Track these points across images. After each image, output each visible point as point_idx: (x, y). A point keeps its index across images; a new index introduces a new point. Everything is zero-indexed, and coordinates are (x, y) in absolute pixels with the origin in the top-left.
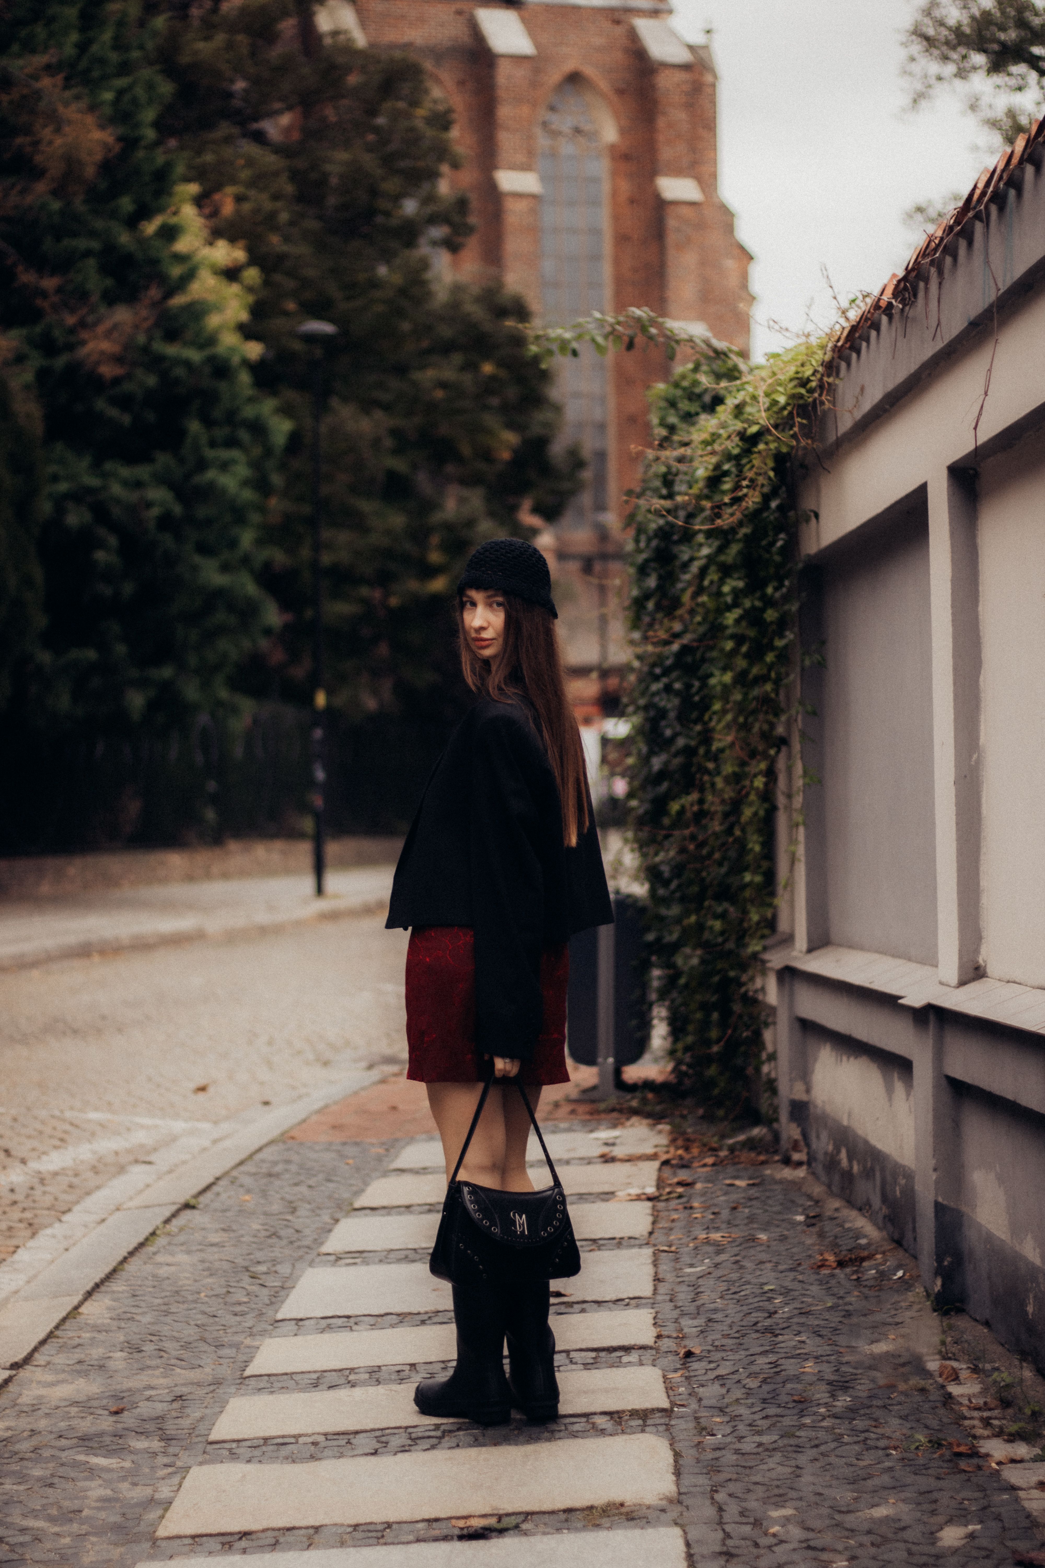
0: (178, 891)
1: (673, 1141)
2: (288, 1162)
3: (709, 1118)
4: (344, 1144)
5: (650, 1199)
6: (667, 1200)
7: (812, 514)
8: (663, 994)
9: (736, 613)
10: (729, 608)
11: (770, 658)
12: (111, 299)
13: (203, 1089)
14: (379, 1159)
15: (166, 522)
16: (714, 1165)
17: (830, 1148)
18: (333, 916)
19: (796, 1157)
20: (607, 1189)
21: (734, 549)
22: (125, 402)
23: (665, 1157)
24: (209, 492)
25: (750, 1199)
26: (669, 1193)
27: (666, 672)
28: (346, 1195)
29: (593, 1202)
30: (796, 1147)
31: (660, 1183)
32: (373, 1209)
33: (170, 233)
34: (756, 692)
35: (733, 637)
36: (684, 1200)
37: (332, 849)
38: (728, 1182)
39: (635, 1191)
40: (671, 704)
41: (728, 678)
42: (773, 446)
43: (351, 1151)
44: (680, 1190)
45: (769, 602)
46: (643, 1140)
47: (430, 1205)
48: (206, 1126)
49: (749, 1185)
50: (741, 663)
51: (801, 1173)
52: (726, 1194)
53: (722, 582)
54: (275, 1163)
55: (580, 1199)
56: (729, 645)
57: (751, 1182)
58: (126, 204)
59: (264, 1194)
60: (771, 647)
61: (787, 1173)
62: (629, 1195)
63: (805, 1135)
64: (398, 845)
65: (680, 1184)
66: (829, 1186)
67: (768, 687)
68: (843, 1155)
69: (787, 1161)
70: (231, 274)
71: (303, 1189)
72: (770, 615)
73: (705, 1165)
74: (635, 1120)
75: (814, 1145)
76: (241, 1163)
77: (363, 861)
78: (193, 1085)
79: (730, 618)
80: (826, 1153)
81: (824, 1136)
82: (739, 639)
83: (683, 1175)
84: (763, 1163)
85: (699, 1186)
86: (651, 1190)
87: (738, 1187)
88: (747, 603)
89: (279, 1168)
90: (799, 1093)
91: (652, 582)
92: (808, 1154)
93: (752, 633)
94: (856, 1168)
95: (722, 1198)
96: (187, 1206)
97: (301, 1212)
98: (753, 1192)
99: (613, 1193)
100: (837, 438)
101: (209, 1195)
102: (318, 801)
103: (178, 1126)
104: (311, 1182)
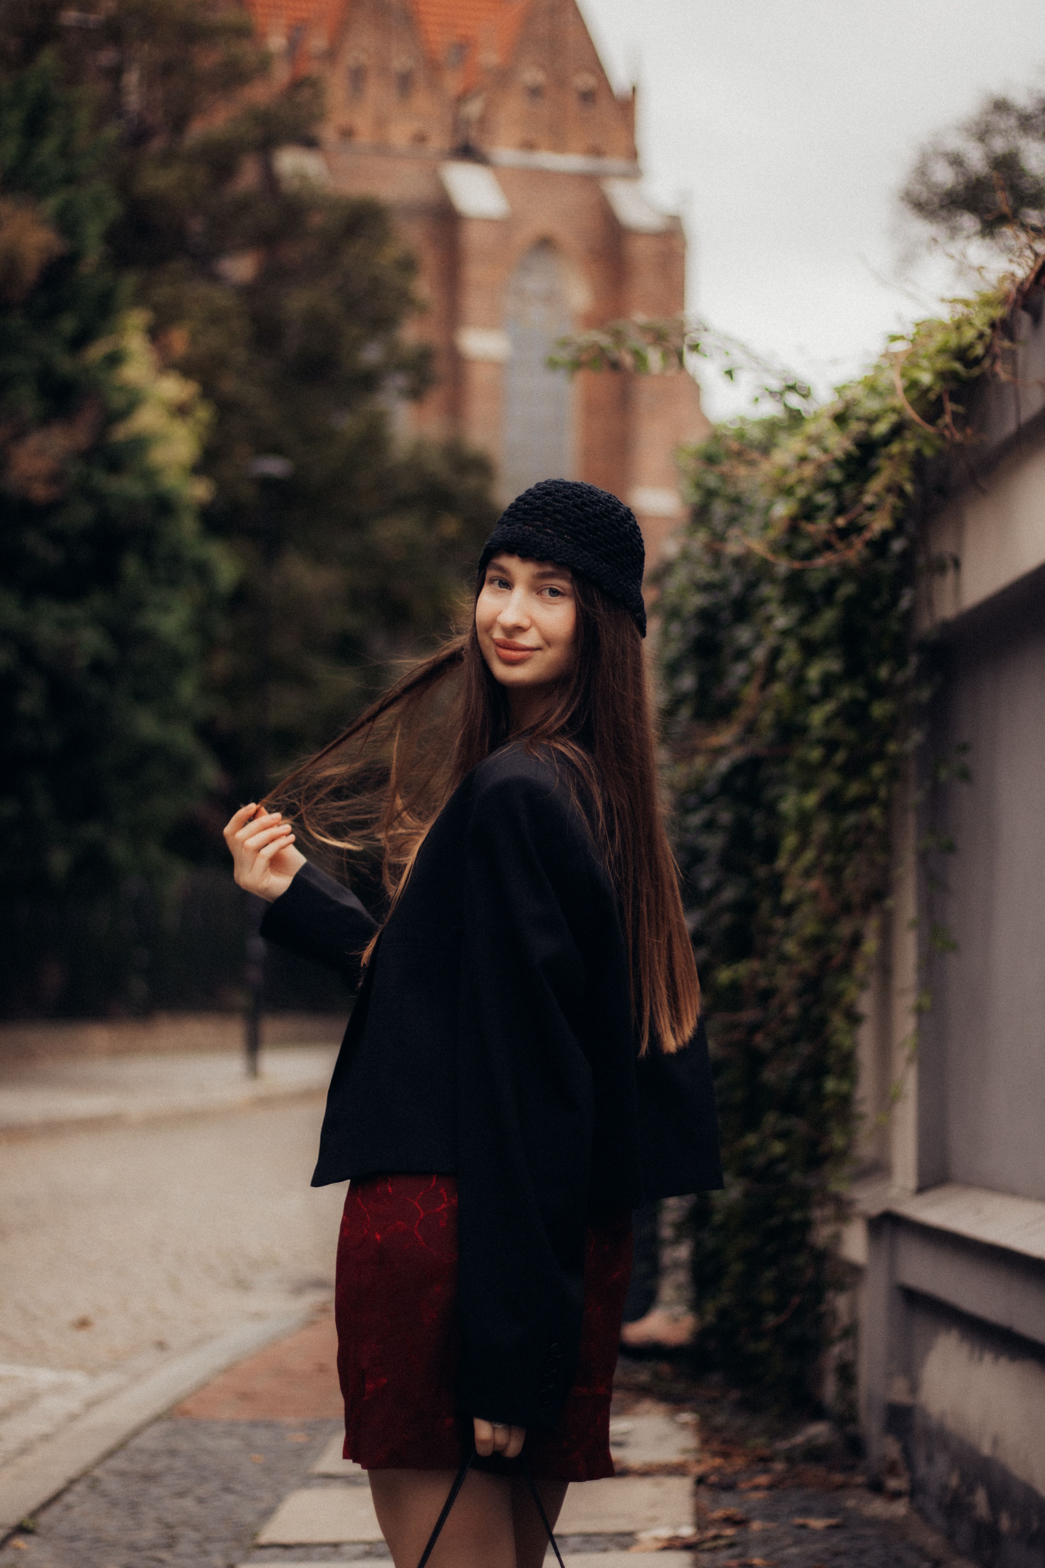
0: (101, 1068)
1: (705, 1442)
2: (173, 1453)
3: (749, 1406)
4: (254, 1424)
5: (688, 1546)
6: (713, 1550)
7: (950, 563)
8: (682, 1230)
9: (828, 707)
10: (814, 701)
11: (877, 770)
12: (45, 421)
13: (83, 1324)
14: (299, 1453)
15: (98, 667)
16: (770, 1487)
17: (954, 1481)
18: (264, 1102)
19: (893, 1484)
20: (623, 1526)
21: (829, 617)
22: (58, 538)
23: (698, 1470)
24: (146, 637)
25: (836, 1554)
26: (716, 1537)
27: (706, 800)
28: (250, 1518)
29: (605, 1550)
30: (892, 1469)
31: (701, 1521)
32: (286, 1547)
33: (115, 359)
34: (851, 819)
35: (821, 742)
36: (736, 1551)
37: (271, 1027)
38: (799, 1521)
39: (665, 1532)
40: (714, 843)
41: (811, 800)
42: (911, 446)
43: (262, 1437)
44: (729, 1532)
45: (877, 691)
46: (661, 1439)
47: (370, 1543)
48: (77, 1378)
49: (830, 1527)
50: (831, 779)
51: (900, 1509)
52: (797, 1542)
53: (805, 664)
54: (155, 1455)
55: (587, 1542)
56: (815, 754)
57: (833, 1521)
58: (68, 325)
59: (133, 1507)
60: (880, 755)
61: (878, 1507)
62: (657, 1539)
63: (907, 1453)
64: (340, 1028)
65: (730, 1521)
66: (950, 1536)
67: (875, 812)
68: (980, 1498)
69: (877, 1488)
70: (181, 411)
71: (188, 1503)
72: (879, 710)
73: (757, 1488)
74: (646, 1405)
75: (922, 1469)
76: (110, 1454)
77: (300, 1041)
78: (72, 1315)
79: (817, 716)
80: (945, 1488)
81: (942, 1462)
82: (831, 746)
83: (728, 1505)
84: (842, 1487)
85: (756, 1526)
86: (687, 1531)
87: (814, 1531)
88: (845, 693)
89: (160, 1465)
90: (898, 1393)
91: (687, 682)
92: (912, 1480)
93: (851, 735)
94: (1005, 1523)
95: (794, 1550)
96: (22, 1530)
97: (184, 1547)
98: (837, 1540)
99: (630, 1534)
100: (1019, 427)
101: (56, 1510)
102: (255, 974)
103: (44, 1377)
104: (201, 1491)
